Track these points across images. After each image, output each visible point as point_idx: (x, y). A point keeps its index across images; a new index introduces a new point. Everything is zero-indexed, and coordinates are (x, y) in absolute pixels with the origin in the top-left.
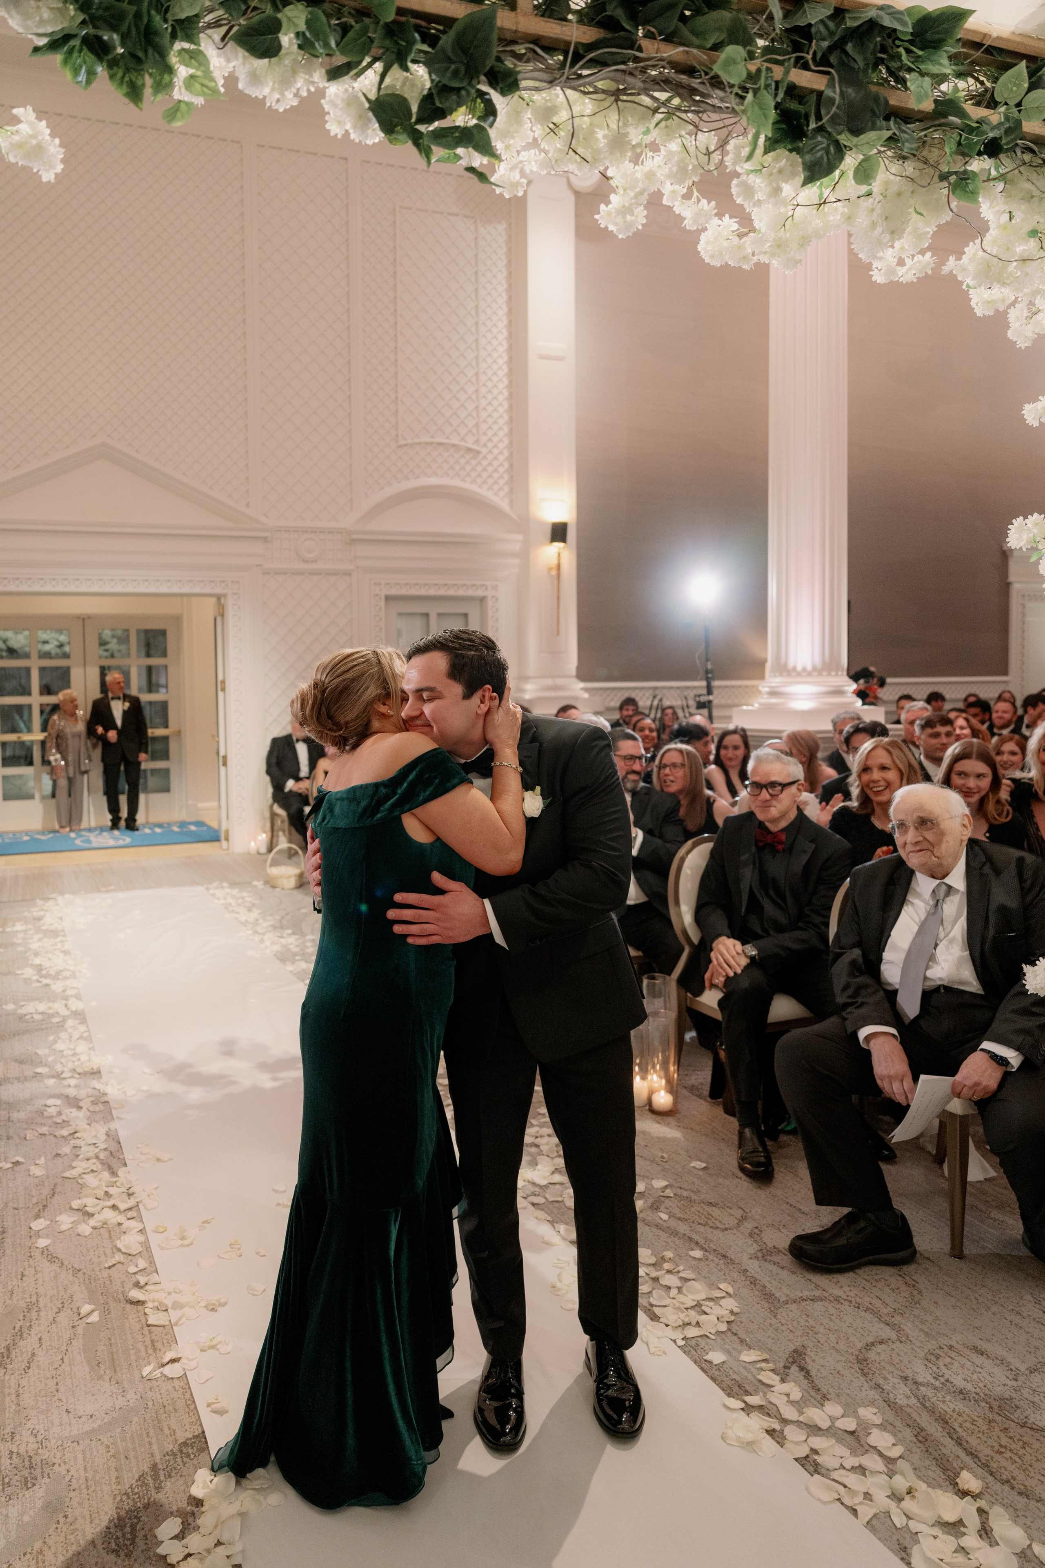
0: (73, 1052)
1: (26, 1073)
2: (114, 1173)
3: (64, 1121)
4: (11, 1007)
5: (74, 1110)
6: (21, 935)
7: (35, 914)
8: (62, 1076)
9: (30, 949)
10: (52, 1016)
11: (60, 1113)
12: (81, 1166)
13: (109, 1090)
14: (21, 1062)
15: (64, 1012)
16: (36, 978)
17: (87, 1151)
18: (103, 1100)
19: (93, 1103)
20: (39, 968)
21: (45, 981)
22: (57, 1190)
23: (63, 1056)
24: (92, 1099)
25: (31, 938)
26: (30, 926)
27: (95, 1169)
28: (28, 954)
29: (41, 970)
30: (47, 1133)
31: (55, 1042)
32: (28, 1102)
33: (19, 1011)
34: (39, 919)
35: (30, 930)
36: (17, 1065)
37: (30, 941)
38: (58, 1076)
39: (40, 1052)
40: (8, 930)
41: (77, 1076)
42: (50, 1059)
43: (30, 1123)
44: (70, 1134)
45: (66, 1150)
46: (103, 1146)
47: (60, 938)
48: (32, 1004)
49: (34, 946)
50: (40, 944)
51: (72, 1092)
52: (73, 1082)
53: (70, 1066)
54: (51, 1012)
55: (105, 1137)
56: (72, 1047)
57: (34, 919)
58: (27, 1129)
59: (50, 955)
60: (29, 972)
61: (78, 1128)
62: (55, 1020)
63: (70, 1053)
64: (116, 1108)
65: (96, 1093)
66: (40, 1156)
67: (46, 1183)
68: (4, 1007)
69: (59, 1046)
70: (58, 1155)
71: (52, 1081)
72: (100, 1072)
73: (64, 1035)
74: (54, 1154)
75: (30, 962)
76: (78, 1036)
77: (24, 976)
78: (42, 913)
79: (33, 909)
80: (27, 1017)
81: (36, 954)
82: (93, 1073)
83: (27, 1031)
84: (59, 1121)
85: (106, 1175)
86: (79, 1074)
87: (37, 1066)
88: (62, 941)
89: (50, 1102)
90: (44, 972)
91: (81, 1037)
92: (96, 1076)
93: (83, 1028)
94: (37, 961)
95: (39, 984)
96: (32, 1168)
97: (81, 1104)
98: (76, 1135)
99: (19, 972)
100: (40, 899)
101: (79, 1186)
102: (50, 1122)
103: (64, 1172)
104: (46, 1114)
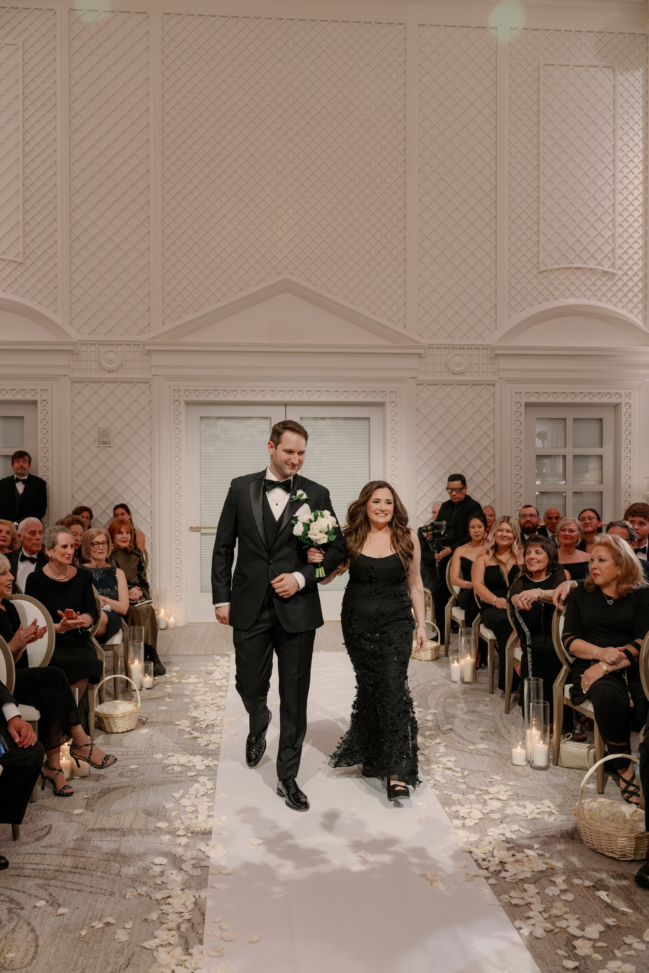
0: (194, 809)
1: (151, 827)
2: (187, 950)
3: (163, 882)
4: (159, 756)
5: (175, 872)
6: (191, 687)
7: (209, 668)
8: (178, 833)
9: (194, 702)
10: (189, 769)
11: (162, 873)
12: (162, 935)
13: (212, 854)
14: (148, 814)
15: (200, 766)
16: (188, 729)
17: (173, 920)
18: (203, 864)
19: (194, 866)
20: (195, 720)
21: (196, 734)
22: (133, 961)
23: (185, 812)
24: (194, 862)
25: (198, 691)
26: (201, 680)
27: (172, 942)
28: (190, 706)
29: (196, 722)
30: (143, 893)
31: (182, 797)
32: (141, 856)
33: (165, 762)
34: (210, 673)
35: (201, 682)
36: (144, 816)
37: (197, 694)
38: (173, 833)
39: (167, 806)
40: (183, 681)
41: (190, 835)
42: (173, 814)
43: (135, 880)
44: (163, 898)
45: (154, 916)
46: (187, 916)
47: (221, 693)
48: (176, 755)
49: (198, 699)
50: (203, 697)
51: (180, 851)
52: (184, 841)
53: (187, 823)
54: (190, 765)
55: (191, 906)
56: (195, 803)
57: (207, 673)
58: (130, 887)
59: (207, 709)
60: (185, 724)
61: (172, 893)
62: (190, 774)
63: (192, 809)
64: (212, 874)
65: (200, 855)
66: (131, 919)
67: (126, 951)
68: (154, 756)
69: (185, 802)
70: (146, 920)
71: (166, 838)
72: (210, 833)
73: (192, 791)
74: (143, 918)
75: (189, 714)
76: (203, 793)
77: (180, 727)
78: (214, 668)
79: (209, 664)
80: (169, 768)
81: (196, 707)
82: (204, 833)
83: (164, 783)
84: (159, 882)
85: (179, 951)
86: (192, 833)
87: (160, 820)
88: (221, 696)
89: (159, 860)
90: (197, 725)
91: (205, 795)
92: (206, 836)
93: (210, 785)
94: (195, 714)
95: (190, 736)
96: (119, 931)
97: (184, 866)
98: (169, 900)
99: (177, 723)
100: (218, 655)
101: (153, 960)
102: (151, 882)
103: (145, 940)
104: (151, 873)
